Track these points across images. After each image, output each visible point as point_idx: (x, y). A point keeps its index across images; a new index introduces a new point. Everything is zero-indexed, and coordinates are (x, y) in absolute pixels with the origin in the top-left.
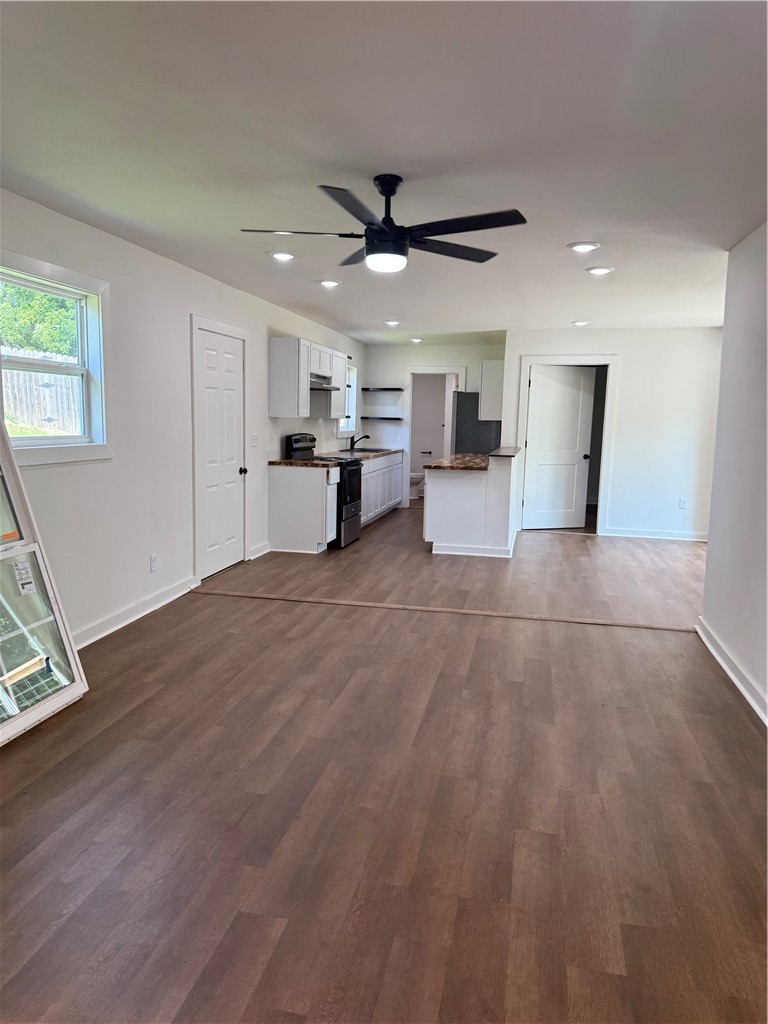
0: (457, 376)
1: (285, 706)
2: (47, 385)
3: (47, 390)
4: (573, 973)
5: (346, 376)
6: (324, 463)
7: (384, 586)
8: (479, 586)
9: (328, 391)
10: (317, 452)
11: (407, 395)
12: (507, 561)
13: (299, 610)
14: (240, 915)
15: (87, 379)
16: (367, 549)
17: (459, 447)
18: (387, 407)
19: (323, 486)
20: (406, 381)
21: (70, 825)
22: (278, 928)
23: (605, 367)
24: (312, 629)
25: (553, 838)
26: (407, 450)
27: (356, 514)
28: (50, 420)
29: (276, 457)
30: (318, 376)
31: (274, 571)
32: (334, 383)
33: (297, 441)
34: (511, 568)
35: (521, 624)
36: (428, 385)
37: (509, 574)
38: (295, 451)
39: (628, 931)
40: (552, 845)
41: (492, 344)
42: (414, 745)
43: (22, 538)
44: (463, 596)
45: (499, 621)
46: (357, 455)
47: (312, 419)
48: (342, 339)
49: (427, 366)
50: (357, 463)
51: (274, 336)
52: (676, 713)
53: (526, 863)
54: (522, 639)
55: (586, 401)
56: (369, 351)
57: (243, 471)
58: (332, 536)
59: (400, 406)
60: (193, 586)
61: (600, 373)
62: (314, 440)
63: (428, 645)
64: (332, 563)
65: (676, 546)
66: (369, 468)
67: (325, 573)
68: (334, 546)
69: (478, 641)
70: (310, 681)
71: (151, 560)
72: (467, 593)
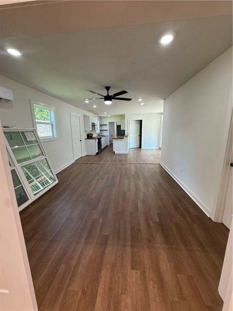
0: (116, 122)
1: (94, 182)
2: (41, 126)
3: (41, 127)
4: (151, 222)
5: (97, 123)
6: (95, 138)
7: (108, 160)
8: (124, 159)
9: (95, 125)
10: (93, 137)
11: (108, 126)
12: (128, 154)
13: (94, 165)
14: (94, 219)
15: (52, 125)
16: (103, 153)
17: (118, 134)
18: (104, 128)
19: (95, 143)
20: (108, 123)
21: (60, 206)
22: (101, 220)
23: (142, 120)
24: (97, 168)
25: (144, 200)
26: (109, 135)
27: (101, 147)
28: (42, 133)
29: (86, 138)
30: (93, 123)
31: (88, 158)
32: (96, 124)
33: (90, 135)
34: (128, 155)
35: (132, 165)
36: (112, 124)
37: (129, 157)
38: (89, 136)
39: (158, 214)
40: (143, 201)
41: (123, 117)
42: (118, 187)
43: (43, 155)
44: (121, 161)
45: (128, 165)
46: (100, 137)
47: (92, 131)
48: (96, 116)
49: (111, 120)
50: (101, 138)
51: (84, 116)
52: (159, 177)
53: (140, 205)
54: (132, 167)
55: (139, 126)
56: (101, 118)
57: (81, 141)
58: (97, 151)
59: (107, 128)
60: (74, 162)
61: (141, 121)
62: (92, 134)
63: (117, 170)
64: (97, 156)
65: (154, 150)
66: (103, 139)
67: (97, 158)
68: (98, 153)
69: (126, 168)
70: (98, 177)
71: (66, 158)
72: (122, 160)
